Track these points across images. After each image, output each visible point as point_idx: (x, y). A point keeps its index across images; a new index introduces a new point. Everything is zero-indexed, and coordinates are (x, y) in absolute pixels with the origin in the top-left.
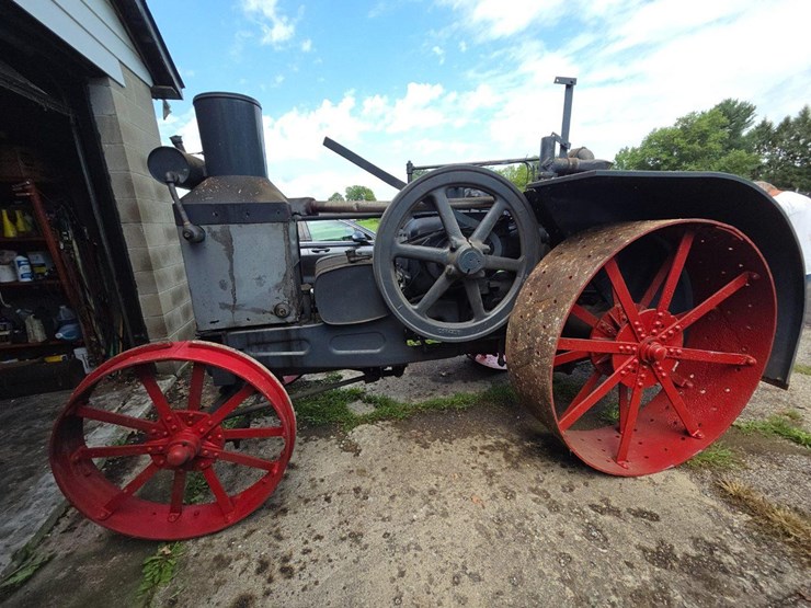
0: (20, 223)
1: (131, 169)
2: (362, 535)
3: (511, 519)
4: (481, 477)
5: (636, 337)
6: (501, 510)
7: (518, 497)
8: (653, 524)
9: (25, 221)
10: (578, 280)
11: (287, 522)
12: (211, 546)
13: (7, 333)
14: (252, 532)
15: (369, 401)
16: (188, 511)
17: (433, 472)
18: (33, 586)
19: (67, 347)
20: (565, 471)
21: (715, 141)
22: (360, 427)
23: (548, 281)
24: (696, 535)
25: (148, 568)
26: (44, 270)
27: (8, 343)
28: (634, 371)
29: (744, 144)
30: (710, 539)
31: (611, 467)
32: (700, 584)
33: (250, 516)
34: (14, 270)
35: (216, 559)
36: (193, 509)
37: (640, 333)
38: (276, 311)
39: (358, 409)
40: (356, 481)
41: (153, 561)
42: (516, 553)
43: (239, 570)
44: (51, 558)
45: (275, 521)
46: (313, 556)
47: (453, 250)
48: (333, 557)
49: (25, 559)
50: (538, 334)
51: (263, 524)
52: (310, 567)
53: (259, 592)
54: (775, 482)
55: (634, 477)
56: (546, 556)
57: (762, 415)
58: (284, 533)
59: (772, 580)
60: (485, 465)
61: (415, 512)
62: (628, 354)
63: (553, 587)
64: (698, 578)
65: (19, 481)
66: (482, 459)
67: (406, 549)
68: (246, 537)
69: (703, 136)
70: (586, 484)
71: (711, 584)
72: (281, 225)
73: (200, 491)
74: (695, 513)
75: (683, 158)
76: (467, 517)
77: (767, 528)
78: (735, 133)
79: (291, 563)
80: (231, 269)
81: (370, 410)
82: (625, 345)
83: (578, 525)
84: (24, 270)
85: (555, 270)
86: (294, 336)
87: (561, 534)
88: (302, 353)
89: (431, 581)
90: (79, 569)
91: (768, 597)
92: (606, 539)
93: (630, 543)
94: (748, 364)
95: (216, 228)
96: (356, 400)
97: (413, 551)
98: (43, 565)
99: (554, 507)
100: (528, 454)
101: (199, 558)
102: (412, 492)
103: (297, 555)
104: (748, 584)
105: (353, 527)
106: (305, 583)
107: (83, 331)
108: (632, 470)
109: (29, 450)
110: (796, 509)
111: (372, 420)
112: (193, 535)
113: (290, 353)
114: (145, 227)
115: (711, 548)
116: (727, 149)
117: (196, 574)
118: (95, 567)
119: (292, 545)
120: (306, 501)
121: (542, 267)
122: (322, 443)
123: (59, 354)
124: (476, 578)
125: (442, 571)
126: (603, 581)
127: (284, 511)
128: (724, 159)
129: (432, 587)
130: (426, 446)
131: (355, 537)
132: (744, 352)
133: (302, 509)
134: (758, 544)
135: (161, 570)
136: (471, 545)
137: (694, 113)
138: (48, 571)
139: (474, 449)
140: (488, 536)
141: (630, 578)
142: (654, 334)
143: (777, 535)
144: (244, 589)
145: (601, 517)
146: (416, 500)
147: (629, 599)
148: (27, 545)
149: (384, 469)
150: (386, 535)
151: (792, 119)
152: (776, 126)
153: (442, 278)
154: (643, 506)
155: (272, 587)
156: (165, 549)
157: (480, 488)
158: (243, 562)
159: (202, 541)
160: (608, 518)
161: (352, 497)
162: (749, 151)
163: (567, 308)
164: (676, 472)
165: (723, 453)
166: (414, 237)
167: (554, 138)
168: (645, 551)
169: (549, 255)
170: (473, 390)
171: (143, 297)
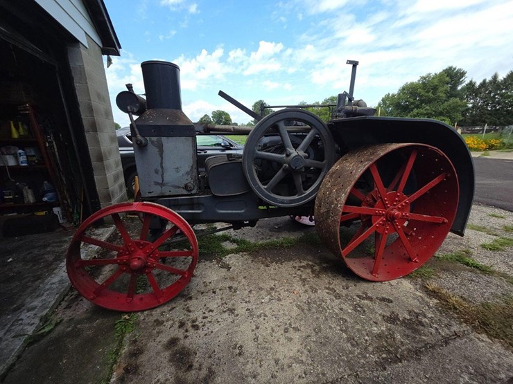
0: (21, 129)
1: (92, 99)
2: (235, 310)
3: (315, 302)
4: (298, 281)
5: (385, 206)
6: (309, 297)
7: (319, 291)
8: (389, 304)
9: (23, 128)
10: (355, 174)
11: (192, 304)
12: (151, 315)
13: (11, 197)
14: (173, 308)
15: (234, 241)
16: (136, 298)
17: (272, 279)
18: (53, 335)
19: (49, 206)
20: (345, 279)
21: (442, 92)
22: (229, 255)
23: (339, 174)
24: (410, 309)
25: (118, 325)
26: (35, 159)
27: (12, 203)
28: (383, 225)
29: (459, 94)
30: (417, 311)
31: (369, 277)
32: (410, 331)
33: (171, 301)
34: (17, 158)
35: (155, 321)
36: (139, 296)
37: (387, 204)
38: (186, 187)
39: (228, 246)
40: (229, 284)
41: (120, 322)
42: (317, 318)
43: (169, 326)
44: (61, 321)
45: (186, 303)
46: (209, 319)
47: (288, 156)
48: (220, 320)
49: (46, 321)
50: (332, 203)
51: (179, 305)
52: (208, 325)
53: (181, 336)
54: (453, 285)
55: (381, 282)
56: (333, 319)
57: (451, 251)
58: (192, 309)
59: (445, 329)
60: (301, 276)
61: (263, 298)
62: (380, 215)
63: (337, 333)
64: (410, 329)
65: (33, 282)
66: (299, 273)
67: (259, 316)
68: (170, 310)
69: (435, 89)
70: (356, 286)
71: (416, 331)
72: (191, 138)
73: (141, 288)
74: (411, 299)
75: (422, 102)
76: (291, 301)
77: (446, 306)
78: (454, 87)
79: (197, 323)
80: (162, 163)
81: (235, 246)
82: (379, 211)
83: (350, 305)
84: (22, 158)
85: (343, 168)
86: (195, 201)
87: (341, 309)
88: (200, 211)
89: (273, 331)
90: (78, 326)
91: (442, 336)
92: (364, 311)
93: (376, 313)
94: (444, 223)
95: (154, 139)
96: (225, 241)
97: (263, 317)
98: (57, 324)
99: (338, 296)
100: (324, 270)
101: (145, 321)
102: (261, 289)
103: (200, 319)
104: (433, 331)
105: (230, 306)
106: (206, 332)
107: (59, 197)
108: (379, 279)
109: (34, 265)
110: (462, 297)
111: (236, 251)
112: (141, 309)
113: (193, 211)
114: (100, 135)
115: (417, 315)
116: (448, 97)
117: (145, 328)
118: (87, 325)
119: (197, 314)
120: (202, 293)
121: (336, 167)
122: (208, 263)
123: (43, 211)
124: (296, 329)
125: (279, 326)
126: (361, 330)
127: (191, 298)
128: (446, 103)
129: (274, 333)
130: (267, 266)
131: (231, 311)
132: (442, 216)
133: (201, 297)
134: (441, 313)
135: (125, 327)
136: (294, 314)
137: (430, 74)
138: (60, 328)
139: (295, 267)
140: (303, 310)
141: (375, 329)
142: (395, 205)
143: (451, 309)
144: (172, 335)
145: (362, 301)
146: (263, 293)
147: (374, 338)
148: (47, 314)
149: (245, 277)
150: (248, 310)
151: (487, 81)
152: (478, 84)
153: (280, 171)
154: (384, 296)
155: (188, 334)
156: (126, 316)
157: (298, 287)
158: (171, 322)
159: (146, 312)
160: (366, 302)
161: (228, 292)
162: (462, 99)
163: (349, 189)
164: (403, 279)
165: (429, 270)
166: (265, 147)
167: (345, 95)
168: (384, 316)
169: (340, 160)
170: (293, 236)
171: (97, 178)
